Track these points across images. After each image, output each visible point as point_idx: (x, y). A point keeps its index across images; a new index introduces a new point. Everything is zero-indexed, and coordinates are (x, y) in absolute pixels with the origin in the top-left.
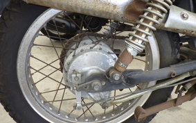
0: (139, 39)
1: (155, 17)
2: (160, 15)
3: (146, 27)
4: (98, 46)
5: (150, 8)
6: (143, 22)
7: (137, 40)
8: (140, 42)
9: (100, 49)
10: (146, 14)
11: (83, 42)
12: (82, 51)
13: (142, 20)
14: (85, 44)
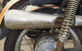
0: (64, 34)
1: (68, 23)
2: (71, 22)
3: (66, 28)
4: (47, 40)
5: (65, 20)
6: (64, 26)
7: (63, 35)
8: (65, 36)
9: (49, 41)
10: (64, 23)
11: (42, 39)
12: (41, 44)
13: (63, 26)
14: (42, 40)
